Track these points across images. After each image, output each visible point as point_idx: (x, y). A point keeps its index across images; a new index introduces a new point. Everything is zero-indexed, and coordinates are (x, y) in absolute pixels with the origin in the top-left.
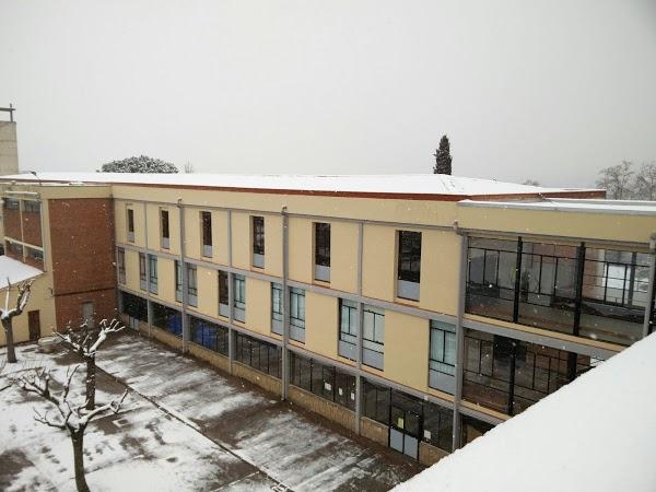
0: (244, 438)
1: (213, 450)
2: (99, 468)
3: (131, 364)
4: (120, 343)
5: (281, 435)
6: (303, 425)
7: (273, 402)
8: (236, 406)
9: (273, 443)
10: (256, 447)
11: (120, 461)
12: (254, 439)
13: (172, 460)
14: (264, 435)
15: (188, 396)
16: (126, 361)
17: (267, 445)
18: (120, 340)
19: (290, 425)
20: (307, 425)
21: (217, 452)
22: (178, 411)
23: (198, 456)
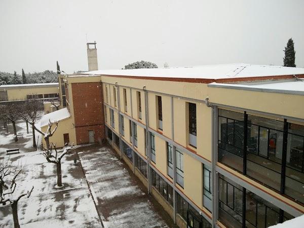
0: (114, 214)
1: (94, 219)
2: (37, 221)
3: (95, 163)
4: (99, 151)
5: (134, 216)
6: (149, 212)
7: (143, 194)
8: (124, 193)
9: (126, 220)
10: (116, 222)
11: (49, 218)
12: (119, 216)
13: (71, 222)
14: (125, 214)
15: (106, 184)
16: (94, 161)
17: (122, 221)
18: (100, 149)
19: (143, 210)
20: (151, 212)
21: (96, 221)
22: (96, 192)
23: (84, 222)
